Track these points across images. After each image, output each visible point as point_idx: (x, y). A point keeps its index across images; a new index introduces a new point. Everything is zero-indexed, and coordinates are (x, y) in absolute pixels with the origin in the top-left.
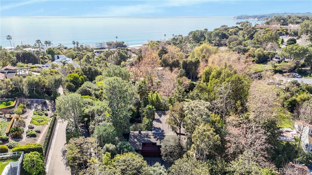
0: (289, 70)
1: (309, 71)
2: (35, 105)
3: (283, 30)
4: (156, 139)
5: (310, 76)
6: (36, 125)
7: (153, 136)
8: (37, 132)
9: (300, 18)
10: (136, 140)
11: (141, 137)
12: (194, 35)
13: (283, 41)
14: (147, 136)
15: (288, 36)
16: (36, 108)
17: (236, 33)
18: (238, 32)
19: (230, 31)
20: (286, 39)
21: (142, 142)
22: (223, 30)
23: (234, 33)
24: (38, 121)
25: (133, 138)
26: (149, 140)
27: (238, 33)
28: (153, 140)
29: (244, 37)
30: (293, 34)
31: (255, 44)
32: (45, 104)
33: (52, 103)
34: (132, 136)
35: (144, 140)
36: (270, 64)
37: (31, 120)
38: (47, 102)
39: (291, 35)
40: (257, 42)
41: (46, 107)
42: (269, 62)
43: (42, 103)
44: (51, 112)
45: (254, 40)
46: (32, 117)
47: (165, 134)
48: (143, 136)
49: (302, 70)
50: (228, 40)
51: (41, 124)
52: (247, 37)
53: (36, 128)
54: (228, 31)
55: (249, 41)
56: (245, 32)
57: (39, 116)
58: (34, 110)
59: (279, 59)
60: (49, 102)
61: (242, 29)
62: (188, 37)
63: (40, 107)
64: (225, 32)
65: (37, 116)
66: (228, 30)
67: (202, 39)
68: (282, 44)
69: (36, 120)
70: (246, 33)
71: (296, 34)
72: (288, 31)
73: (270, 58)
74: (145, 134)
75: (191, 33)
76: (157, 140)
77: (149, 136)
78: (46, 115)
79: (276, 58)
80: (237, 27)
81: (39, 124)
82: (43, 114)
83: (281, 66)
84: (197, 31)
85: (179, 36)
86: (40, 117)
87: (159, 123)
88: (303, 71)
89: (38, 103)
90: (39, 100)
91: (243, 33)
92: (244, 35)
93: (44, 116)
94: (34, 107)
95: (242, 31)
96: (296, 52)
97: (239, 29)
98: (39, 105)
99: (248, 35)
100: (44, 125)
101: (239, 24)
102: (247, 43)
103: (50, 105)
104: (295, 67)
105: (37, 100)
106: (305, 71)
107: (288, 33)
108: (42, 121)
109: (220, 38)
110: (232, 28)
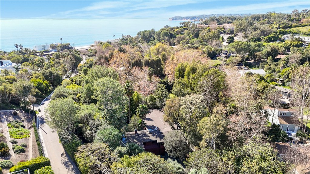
0: (237, 64)
1: (253, 63)
2: (4, 117)
3: (221, 29)
4: (155, 137)
5: (255, 68)
6: (17, 139)
7: (151, 135)
8: (23, 146)
9: (229, 18)
10: (135, 141)
11: (139, 137)
12: (144, 35)
13: (223, 39)
14: (145, 135)
15: (226, 34)
16: (8, 121)
17: (182, 33)
18: (183, 31)
19: (175, 31)
20: (226, 37)
21: (142, 142)
22: (169, 30)
23: (180, 32)
24: (18, 134)
25: (132, 139)
26: (149, 139)
27: (184, 33)
28: (153, 138)
29: (190, 36)
30: (229, 32)
31: (201, 42)
32: (15, 115)
33: (24, 113)
34: (130, 137)
35: (144, 139)
36: (219, 59)
37: (9, 134)
38: (18, 112)
39: (228, 33)
40: (202, 40)
41: (19, 118)
42: (218, 58)
43: (11, 114)
44: (27, 124)
45: (200, 38)
46: (8, 130)
47: (162, 131)
48: (141, 136)
49: (247, 63)
50: (176, 39)
51: (23, 137)
52: (192, 36)
53: (21, 142)
54: (174, 31)
55: (195, 39)
56: (189, 32)
57: (15, 128)
58: (6, 122)
59: (226, 54)
60: (20, 112)
61: (186, 29)
62: (138, 37)
63: (11, 119)
64: (171, 32)
65: (14, 129)
66: (174, 29)
67: (152, 39)
68: (223, 41)
69: (15, 134)
70: (191, 32)
71: (232, 32)
72: (225, 30)
73: (218, 54)
74: (141, 133)
75: (140, 33)
76: (157, 138)
77: (147, 135)
78: (23, 127)
79: (224, 54)
80: (181, 27)
81: (20, 137)
82: (19, 126)
83: (230, 60)
84: (145, 31)
85: (128, 36)
86: (17, 129)
87: (151, 121)
88: (249, 64)
89: (7, 115)
90: (7, 111)
91: (188, 32)
92: (189, 35)
93: (21, 128)
94: (5, 120)
95: (187, 31)
96: (241, 47)
97: (184, 28)
98: (9, 116)
99: (192, 34)
100: (26, 138)
101: (182, 24)
102: (194, 41)
103: (23, 115)
104: (242, 61)
105: (4, 111)
106: (250, 63)
107: (226, 32)
108: (22, 134)
109: (169, 38)
110: (177, 28)
